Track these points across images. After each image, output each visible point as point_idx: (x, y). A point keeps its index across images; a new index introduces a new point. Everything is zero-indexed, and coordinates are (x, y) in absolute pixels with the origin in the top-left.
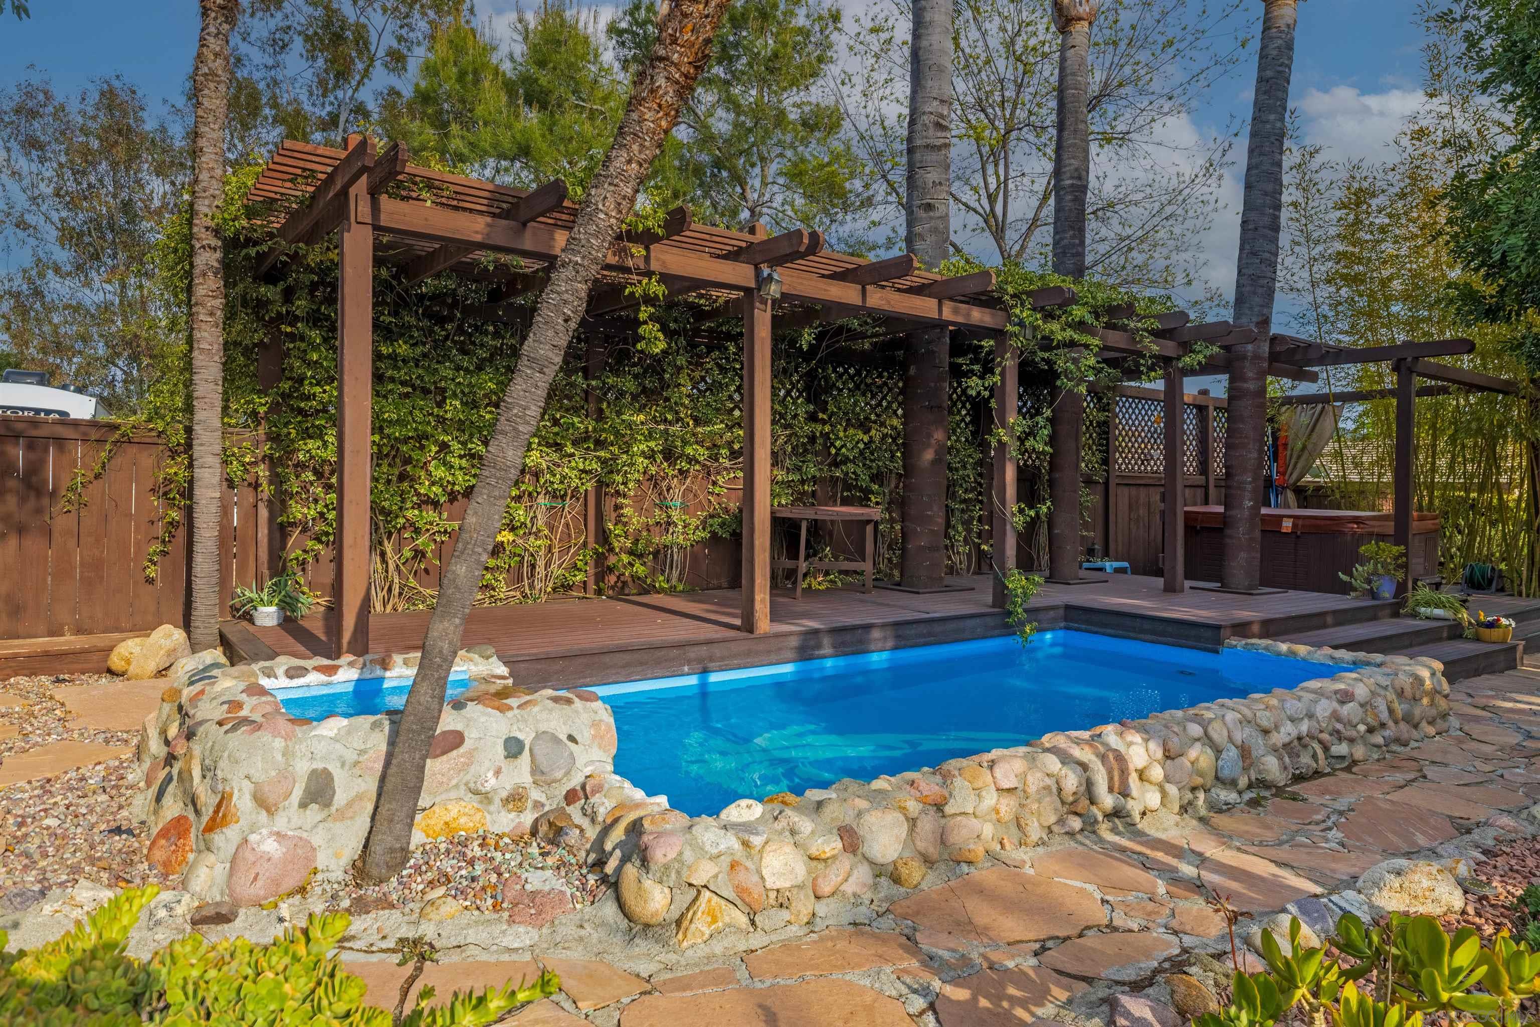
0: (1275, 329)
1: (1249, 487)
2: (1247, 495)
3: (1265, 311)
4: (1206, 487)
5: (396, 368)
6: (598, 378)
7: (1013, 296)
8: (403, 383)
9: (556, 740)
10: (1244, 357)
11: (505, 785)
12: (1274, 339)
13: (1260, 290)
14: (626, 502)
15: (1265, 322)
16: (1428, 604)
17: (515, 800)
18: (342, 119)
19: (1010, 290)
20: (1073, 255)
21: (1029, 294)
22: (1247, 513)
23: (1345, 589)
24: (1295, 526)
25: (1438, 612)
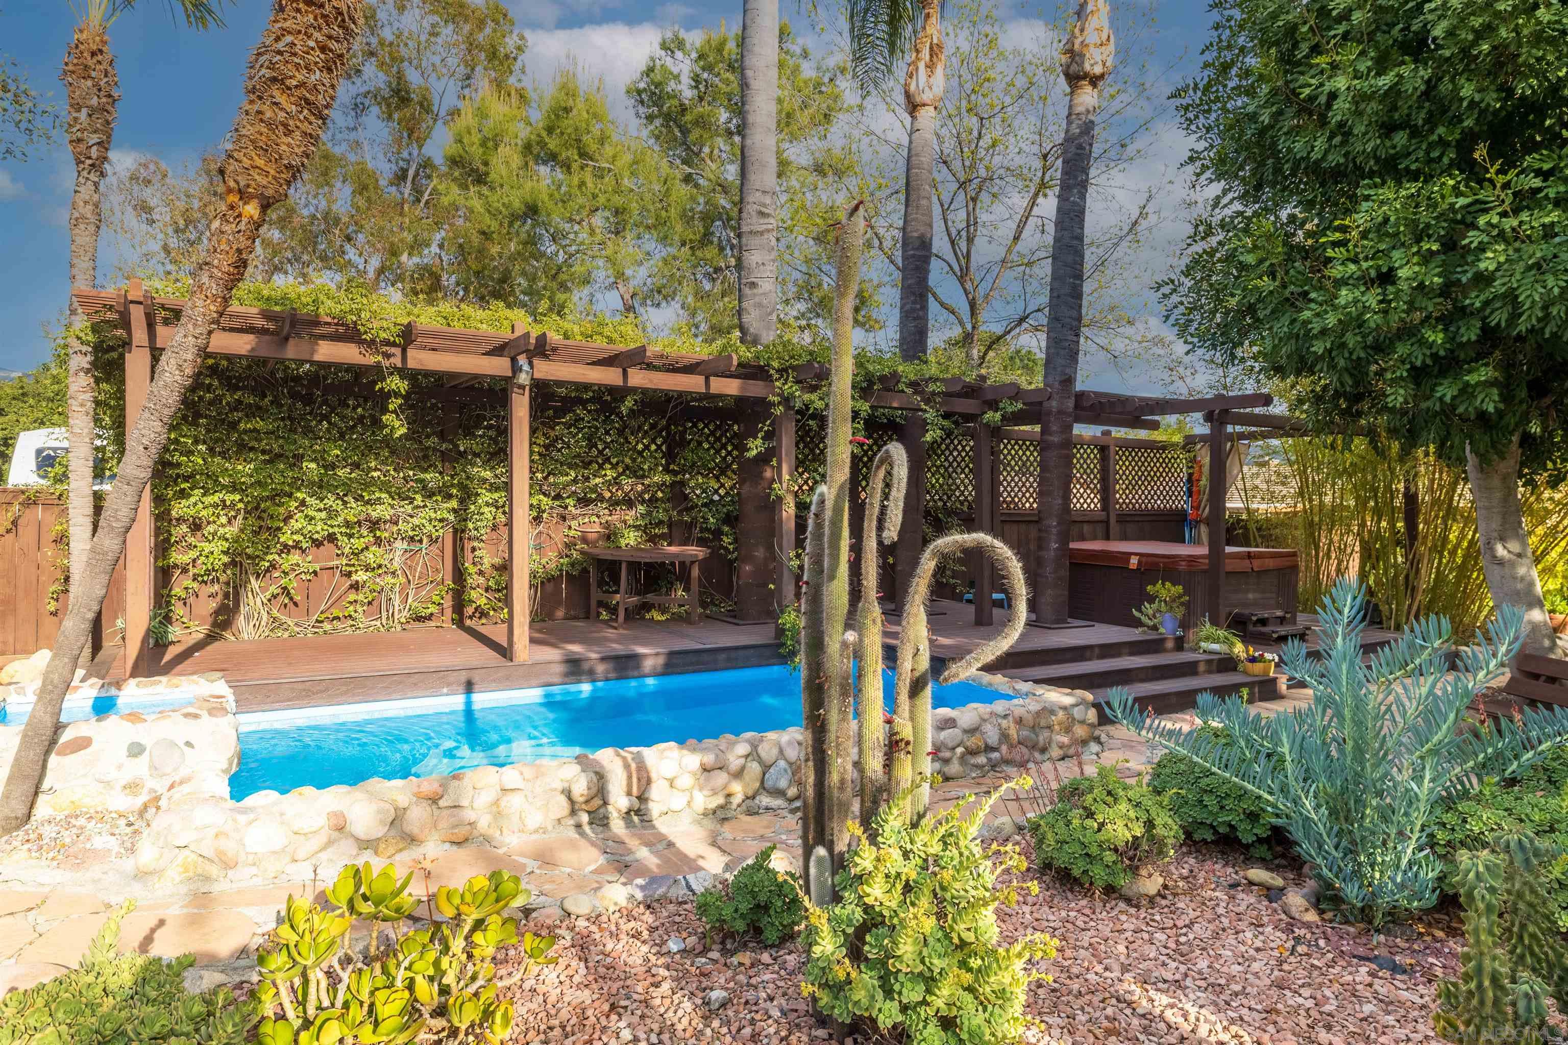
0: (1079, 386)
1: (1054, 531)
2: (1053, 537)
3: (1067, 371)
4: (1107, 522)
5: (259, 440)
6: (451, 441)
7: (778, 371)
8: (264, 452)
9: (173, 744)
10: (1049, 413)
11: (126, 776)
12: (1080, 396)
13: (1062, 352)
14: (482, 545)
15: (1068, 381)
16: (1207, 639)
17: (132, 787)
18: (411, 173)
19: (775, 364)
20: (915, 319)
21: (794, 368)
22: (1052, 553)
23: (1138, 623)
24: (1140, 562)
25: (1215, 647)
